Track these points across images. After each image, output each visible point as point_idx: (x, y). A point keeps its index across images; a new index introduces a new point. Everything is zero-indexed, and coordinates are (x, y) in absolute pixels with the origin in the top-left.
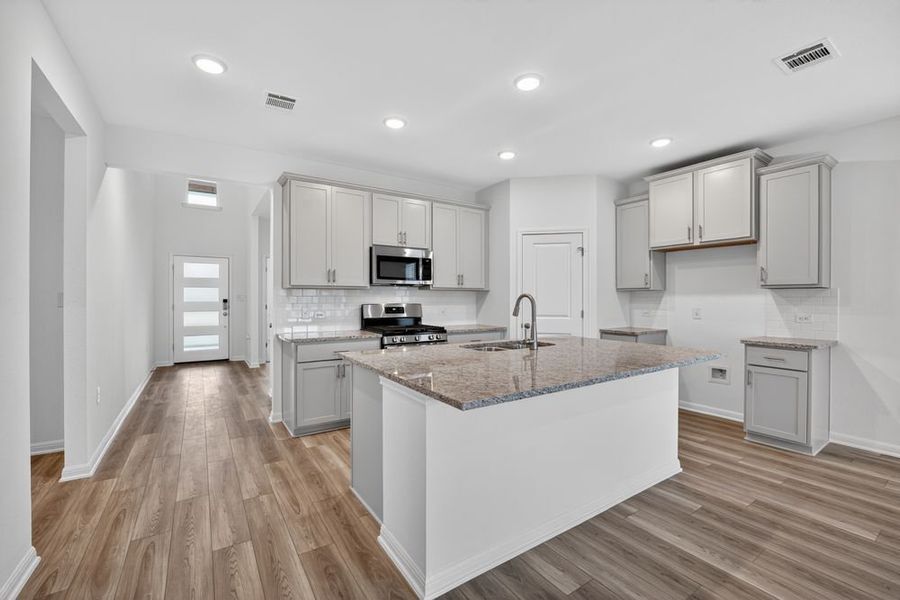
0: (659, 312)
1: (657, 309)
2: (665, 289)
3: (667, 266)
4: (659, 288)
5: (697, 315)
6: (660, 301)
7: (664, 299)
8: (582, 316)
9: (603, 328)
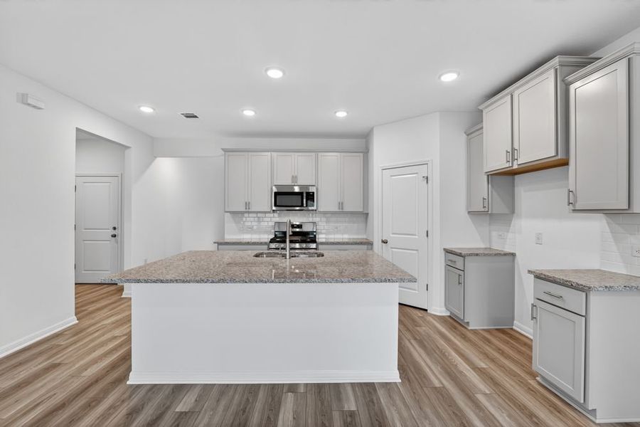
0: (510, 235)
1: (508, 232)
2: (513, 212)
3: (516, 188)
4: (506, 211)
5: (539, 240)
6: (510, 224)
7: (513, 222)
8: (427, 236)
9: (448, 247)
